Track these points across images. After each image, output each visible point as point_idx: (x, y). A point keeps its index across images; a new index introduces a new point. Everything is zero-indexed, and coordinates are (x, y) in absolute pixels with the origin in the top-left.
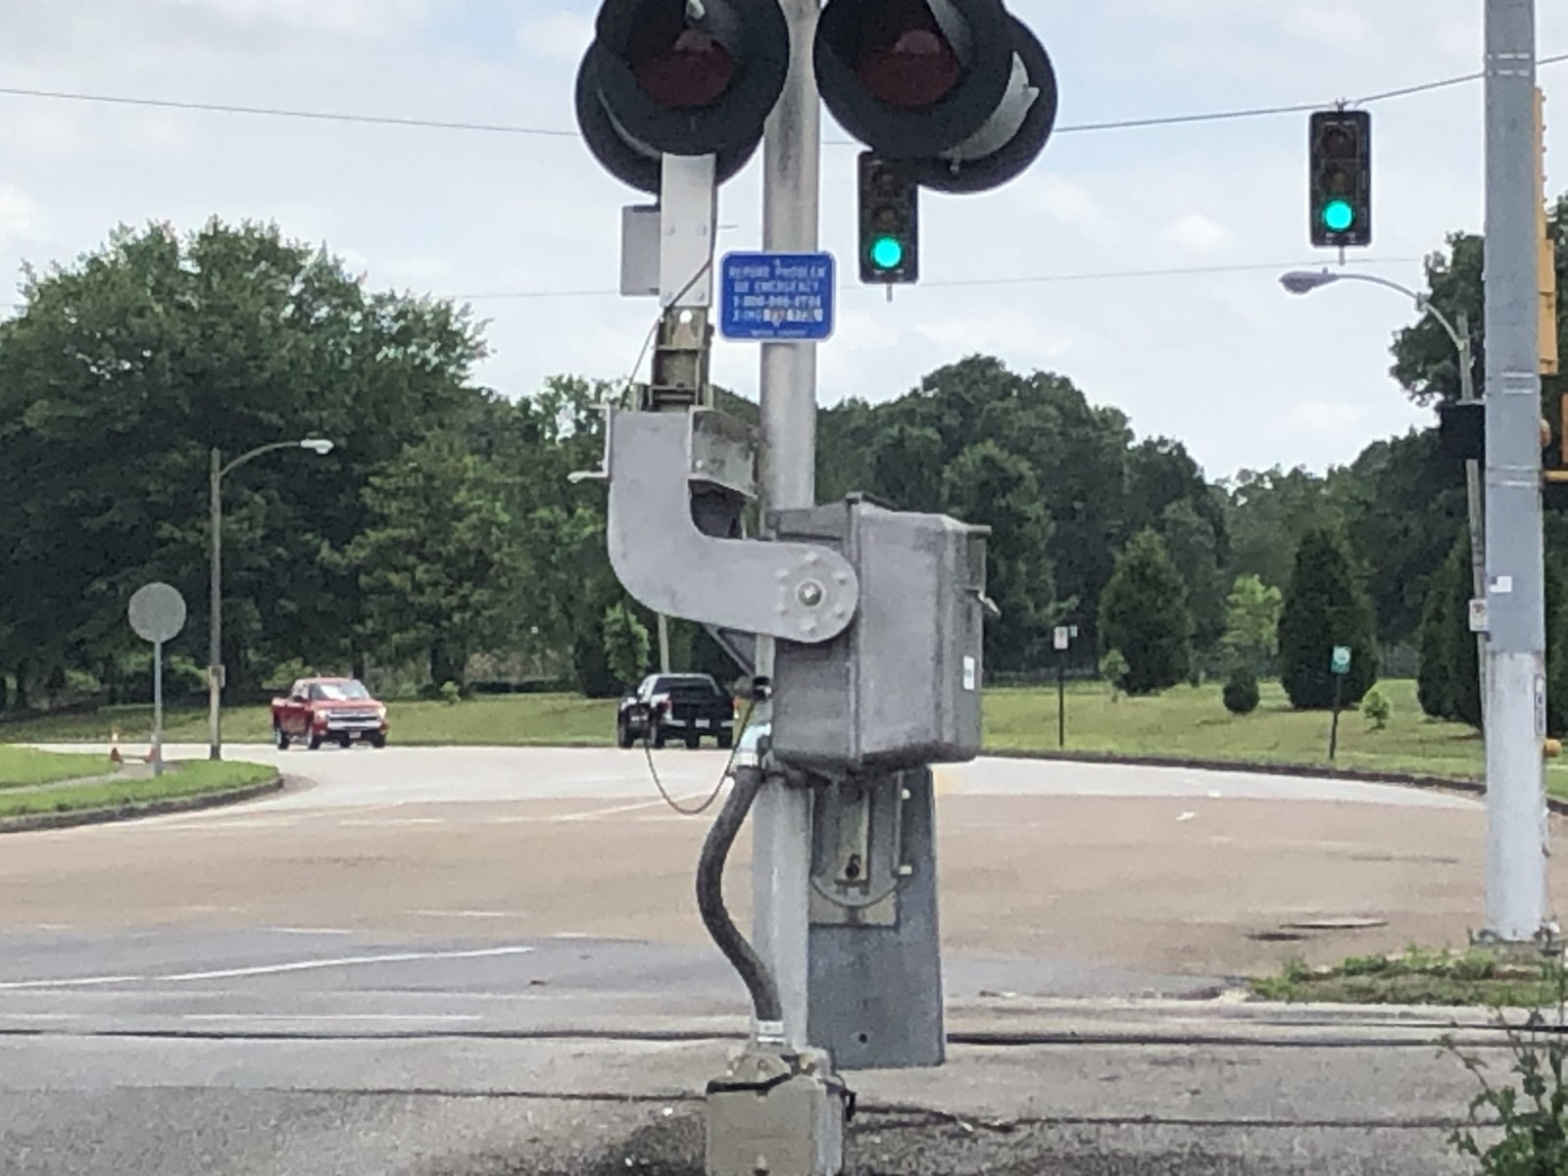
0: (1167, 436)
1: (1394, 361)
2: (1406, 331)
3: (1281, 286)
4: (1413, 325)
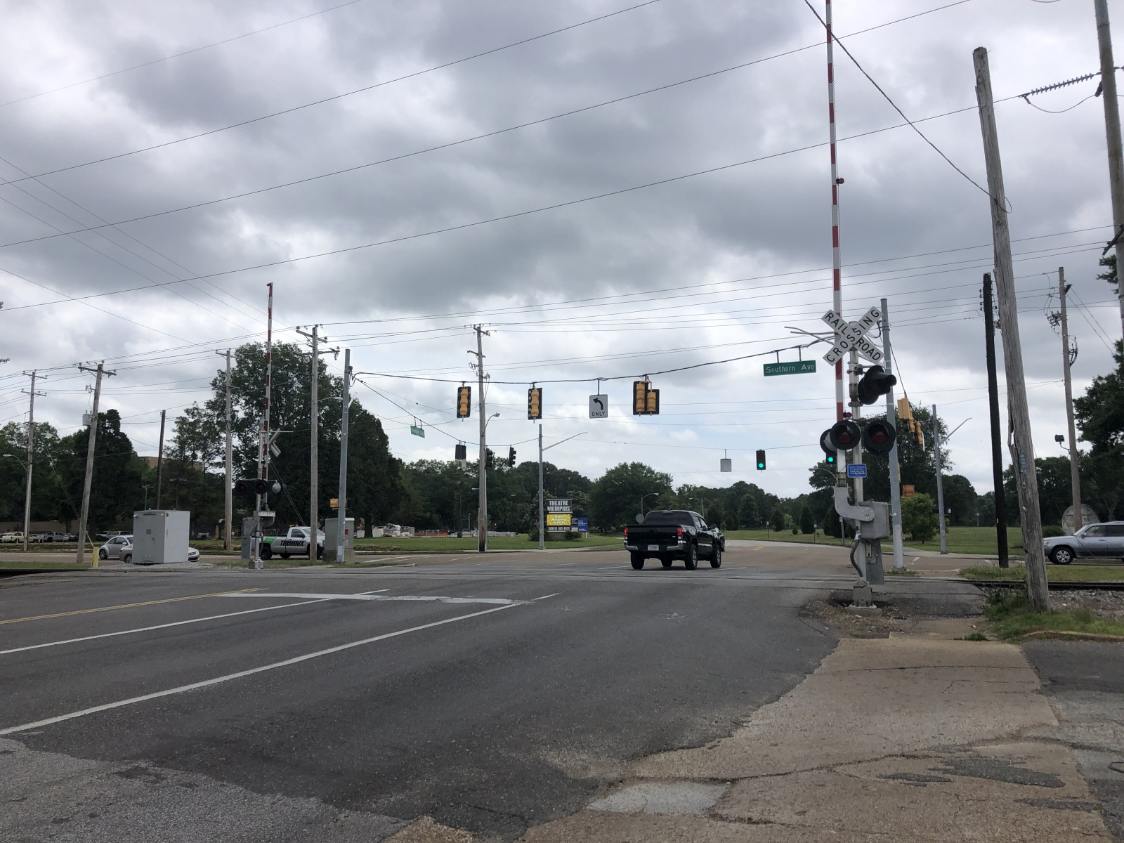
0: (770, 493)
1: (809, 481)
4: (812, 476)
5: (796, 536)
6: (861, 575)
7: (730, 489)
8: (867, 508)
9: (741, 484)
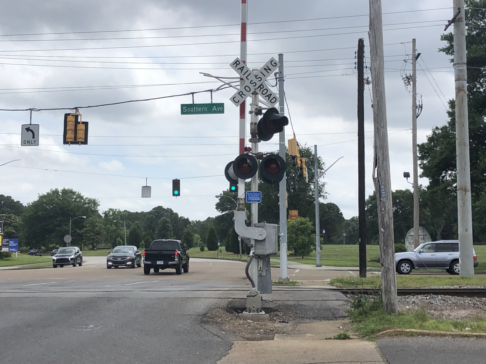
0: (183, 216)
1: (216, 207)
2: (217, 203)
3: (215, 197)
4: (218, 202)
5: (204, 252)
6: (254, 286)
7: (150, 213)
8: (261, 229)
9: (160, 208)
